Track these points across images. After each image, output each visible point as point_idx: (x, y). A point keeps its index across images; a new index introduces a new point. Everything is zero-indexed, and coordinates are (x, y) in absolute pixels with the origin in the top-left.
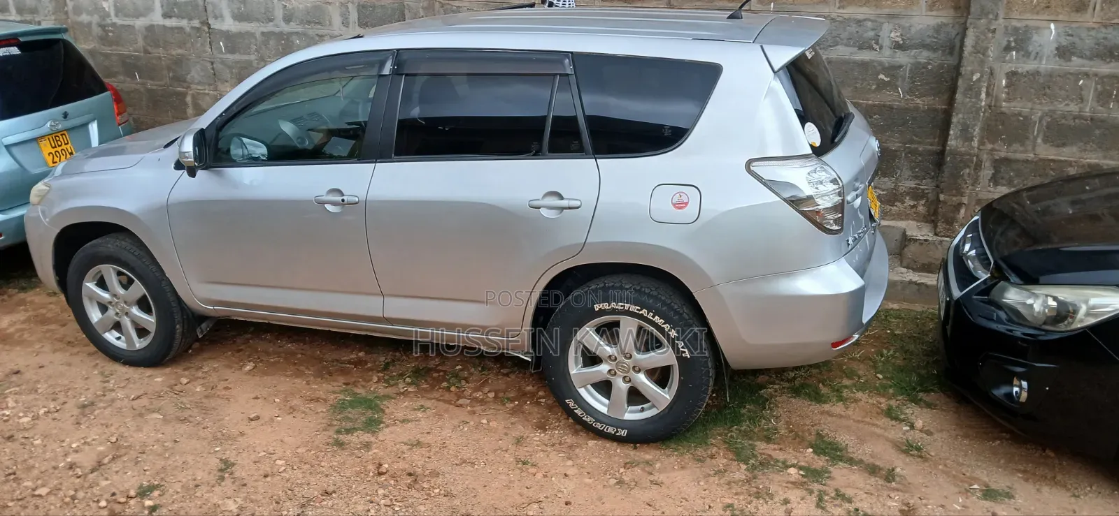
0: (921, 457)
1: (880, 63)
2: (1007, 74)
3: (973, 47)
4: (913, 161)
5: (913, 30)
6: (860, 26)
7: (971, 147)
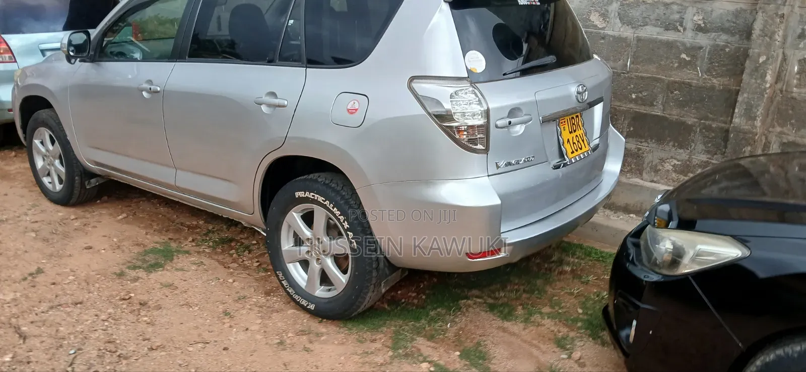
1: (684, 44)
2: (800, 61)
3: (761, 30)
4: (708, 137)
5: (714, 15)
6: (667, 8)
7: (754, 126)
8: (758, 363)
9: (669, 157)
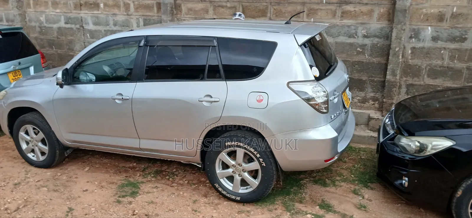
0: (365, 211)
1: (358, 44)
4: (373, 85)
5: (372, 29)
6: (349, 28)
7: (396, 79)
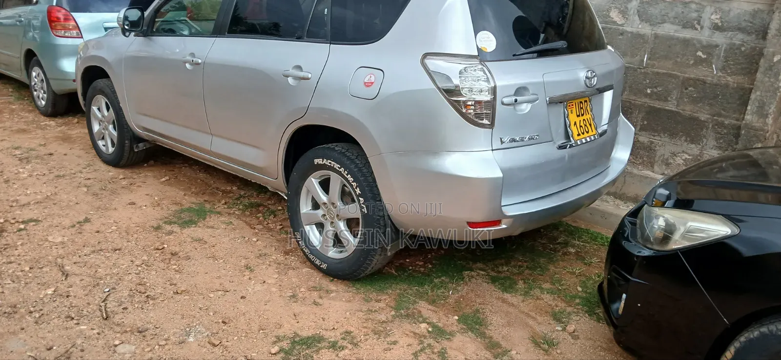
0: (546, 350)
1: (700, 42)
3: (776, 30)
4: (719, 133)
5: (732, 14)
6: (685, 7)
7: (766, 124)
8: (742, 339)
9: (681, 152)
